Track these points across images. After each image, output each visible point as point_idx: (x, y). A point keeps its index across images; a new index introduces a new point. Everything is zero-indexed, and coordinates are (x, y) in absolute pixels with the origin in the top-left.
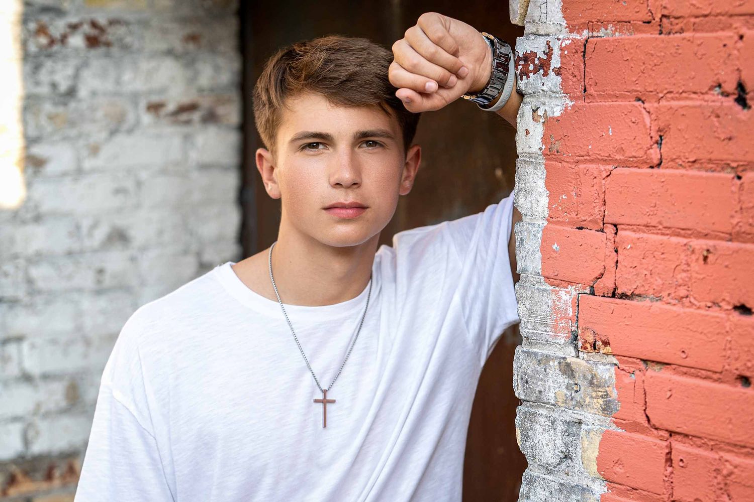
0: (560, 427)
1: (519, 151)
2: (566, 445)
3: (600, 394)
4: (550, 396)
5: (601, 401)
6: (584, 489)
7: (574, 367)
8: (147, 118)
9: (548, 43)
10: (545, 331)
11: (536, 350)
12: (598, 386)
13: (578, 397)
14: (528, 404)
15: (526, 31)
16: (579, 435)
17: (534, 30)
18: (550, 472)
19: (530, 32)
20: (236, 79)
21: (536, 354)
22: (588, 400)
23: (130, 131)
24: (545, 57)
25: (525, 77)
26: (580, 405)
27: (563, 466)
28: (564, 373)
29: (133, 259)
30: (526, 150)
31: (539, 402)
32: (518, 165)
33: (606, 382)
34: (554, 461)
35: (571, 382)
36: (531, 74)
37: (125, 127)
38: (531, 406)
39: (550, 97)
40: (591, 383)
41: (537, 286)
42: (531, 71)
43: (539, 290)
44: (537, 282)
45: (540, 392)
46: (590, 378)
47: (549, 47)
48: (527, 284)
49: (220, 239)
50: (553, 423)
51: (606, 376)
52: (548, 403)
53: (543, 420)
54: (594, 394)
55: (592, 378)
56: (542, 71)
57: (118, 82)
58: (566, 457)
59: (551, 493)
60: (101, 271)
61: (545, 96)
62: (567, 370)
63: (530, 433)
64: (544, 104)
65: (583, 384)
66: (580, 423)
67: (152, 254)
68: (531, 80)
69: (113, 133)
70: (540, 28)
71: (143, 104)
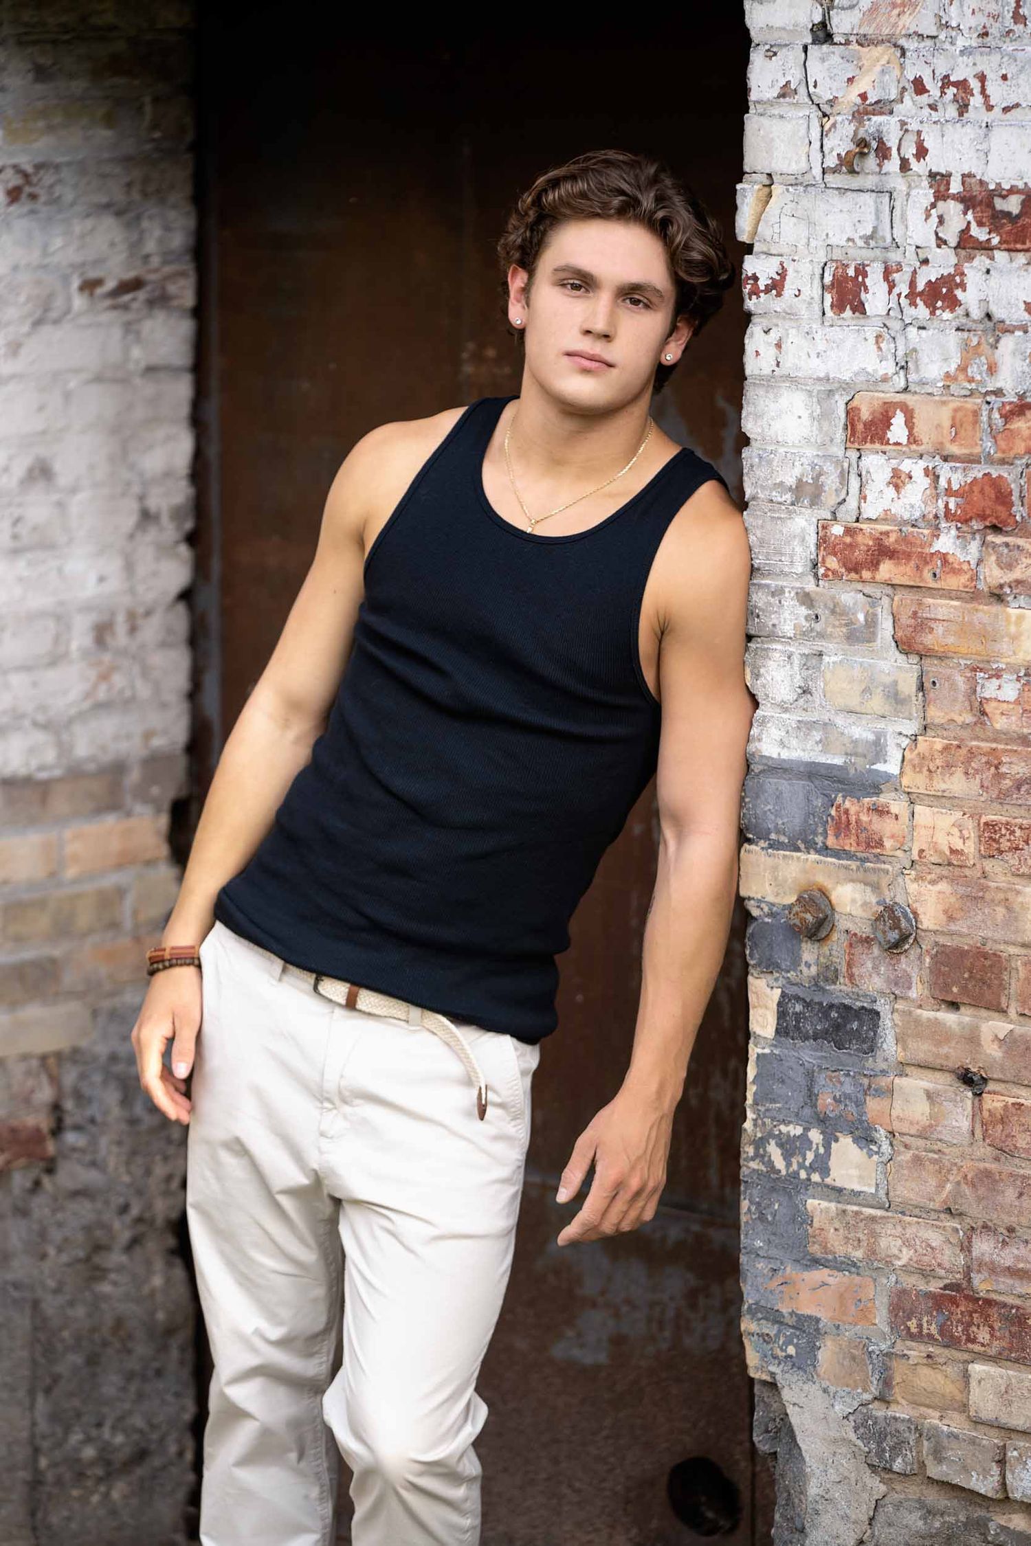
0: (796, 660)
1: (748, 372)
2: (805, 680)
3: (843, 622)
4: (788, 629)
5: (844, 630)
6: (825, 724)
7: (813, 595)
8: (79, 302)
9: (781, 264)
10: (780, 561)
11: (768, 582)
12: (841, 615)
13: (818, 627)
14: (759, 640)
15: (756, 249)
16: (820, 668)
17: (765, 249)
18: (786, 710)
19: (760, 250)
20: (191, 241)
21: (768, 586)
22: (829, 630)
23: (56, 322)
24: (778, 278)
25: (754, 297)
26: (821, 635)
27: (801, 701)
28: (802, 603)
29: (60, 505)
30: (756, 372)
31: (772, 636)
32: (746, 388)
33: (850, 609)
34: (791, 697)
35: (810, 612)
36: (762, 295)
37: (53, 315)
38: (762, 642)
39: (784, 318)
40: (833, 612)
41: (769, 514)
42: (762, 291)
43: (772, 518)
44: (770, 510)
45: (774, 625)
46: (832, 607)
47: (783, 267)
48: (758, 513)
49: (168, 474)
50: (789, 658)
51: (850, 602)
52: (783, 637)
53: (778, 655)
54: (837, 623)
55: (835, 606)
56: (774, 292)
57: (45, 253)
58: (804, 692)
59: (787, 732)
60: (17, 521)
61: (778, 317)
62: (806, 599)
63: (762, 671)
64: (777, 325)
65: (824, 613)
66: (821, 655)
67: (80, 497)
68: (762, 300)
69: (38, 323)
70: (772, 248)
71: (76, 283)
